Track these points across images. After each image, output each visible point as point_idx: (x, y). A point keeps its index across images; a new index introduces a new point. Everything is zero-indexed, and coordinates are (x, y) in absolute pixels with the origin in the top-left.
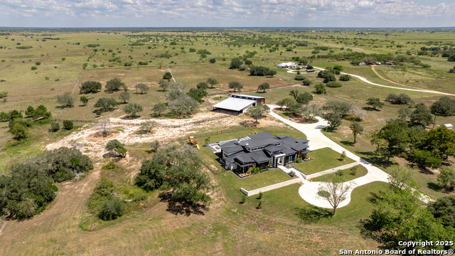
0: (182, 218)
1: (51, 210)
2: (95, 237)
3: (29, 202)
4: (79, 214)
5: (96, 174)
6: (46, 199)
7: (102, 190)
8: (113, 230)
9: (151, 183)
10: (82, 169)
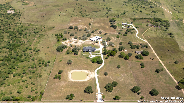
0: (75, 55)
1: (62, 52)
2: (66, 55)
3: (60, 51)
4: (65, 53)
5: (68, 48)
6: (62, 51)
7: (68, 51)
8: (68, 55)
9: (73, 51)
10: (66, 48)
